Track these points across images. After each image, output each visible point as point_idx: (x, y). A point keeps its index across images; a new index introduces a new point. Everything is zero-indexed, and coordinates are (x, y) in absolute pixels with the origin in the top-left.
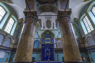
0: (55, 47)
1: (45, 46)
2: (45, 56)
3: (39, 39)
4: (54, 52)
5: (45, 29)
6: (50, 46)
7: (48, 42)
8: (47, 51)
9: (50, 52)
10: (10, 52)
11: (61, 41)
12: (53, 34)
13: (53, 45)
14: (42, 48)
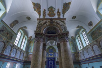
1: (49, 59)
2: (49, 67)
4: (56, 64)
5: (49, 45)
6: (53, 59)
7: (51, 56)
8: (51, 63)
10: (23, 63)
12: (55, 49)
13: (55, 58)
14: (47, 61)
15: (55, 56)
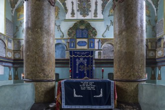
0: (96, 56)
1: (76, 55)
2: (77, 72)
3: (63, 42)
4: (94, 66)
5: (75, 18)
6: (87, 55)
7: (83, 47)
8: (81, 64)
11: (109, 45)
12: (94, 29)
13: (92, 53)
14: (71, 58)
15: (94, 47)
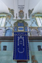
0: (29, 35)
1: (18, 34)
2: (18, 45)
3: (11, 28)
4: (28, 41)
6: (24, 34)
8: (21, 40)
9: (23, 40)
11: (35, 30)
12: (26, 23)
13: (27, 33)
14: (15, 36)
15: (27, 30)
